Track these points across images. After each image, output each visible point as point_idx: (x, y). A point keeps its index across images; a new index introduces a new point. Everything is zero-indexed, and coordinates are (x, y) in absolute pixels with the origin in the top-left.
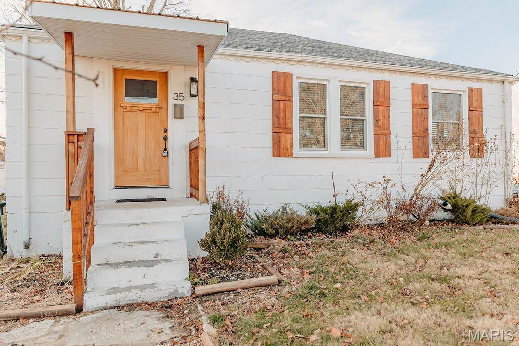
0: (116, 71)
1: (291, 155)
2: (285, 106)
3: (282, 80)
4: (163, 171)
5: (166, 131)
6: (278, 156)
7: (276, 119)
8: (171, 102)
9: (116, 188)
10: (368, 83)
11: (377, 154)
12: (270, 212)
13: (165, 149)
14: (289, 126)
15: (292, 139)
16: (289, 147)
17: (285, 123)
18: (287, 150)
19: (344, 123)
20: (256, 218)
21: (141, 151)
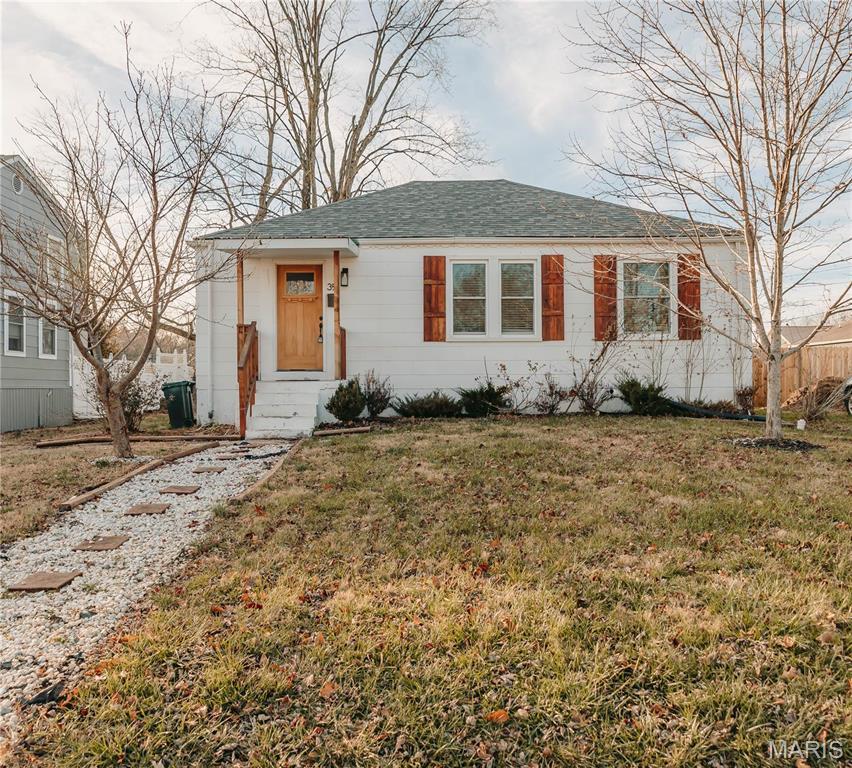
0: (279, 267)
1: (444, 340)
2: (437, 289)
3: (434, 263)
4: (318, 356)
5: (321, 319)
6: (430, 340)
7: (427, 304)
8: (326, 292)
9: (278, 370)
10: (536, 260)
11: (546, 337)
12: (422, 395)
13: (321, 336)
14: (441, 310)
15: (445, 323)
16: (441, 331)
17: (437, 307)
18: (439, 334)
19: (506, 305)
20: (406, 402)
21: (300, 337)
